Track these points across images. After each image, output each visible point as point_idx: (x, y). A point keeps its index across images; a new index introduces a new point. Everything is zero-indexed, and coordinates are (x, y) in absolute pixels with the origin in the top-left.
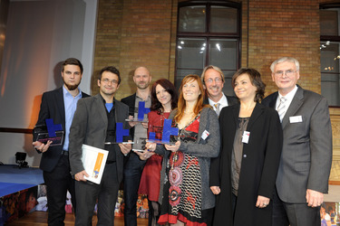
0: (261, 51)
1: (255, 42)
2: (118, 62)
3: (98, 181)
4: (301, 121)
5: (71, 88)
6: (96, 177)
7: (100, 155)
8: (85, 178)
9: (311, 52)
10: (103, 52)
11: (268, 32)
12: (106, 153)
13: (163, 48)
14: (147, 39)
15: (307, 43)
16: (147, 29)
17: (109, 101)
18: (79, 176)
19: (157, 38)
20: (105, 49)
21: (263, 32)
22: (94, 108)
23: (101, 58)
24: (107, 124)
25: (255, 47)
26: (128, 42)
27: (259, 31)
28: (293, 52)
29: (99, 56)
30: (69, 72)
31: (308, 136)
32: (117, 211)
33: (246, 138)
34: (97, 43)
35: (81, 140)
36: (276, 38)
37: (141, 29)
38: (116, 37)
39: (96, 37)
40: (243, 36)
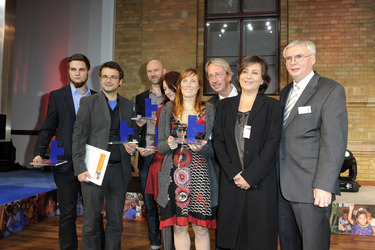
0: (304, 31)
1: (296, 20)
2: (140, 53)
3: (99, 182)
4: (310, 112)
5: (78, 86)
6: (98, 178)
7: (103, 156)
8: (88, 179)
9: (365, 29)
10: (124, 43)
11: (312, 7)
12: (108, 154)
13: (189, 35)
14: (171, 25)
15: (360, 17)
16: (170, 14)
17: (112, 98)
18: (81, 177)
19: (182, 24)
20: (126, 40)
21: (306, 8)
22: (96, 106)
23: (122, 50)
24: (110, 123)
25: (296, 27)
26: (150, 30)
27: (300, 8)
28: (343, 30)
29: (120, 47)
30: (74, 69)
31: (319, 129)
32: (138, 214)
33: (247, 132)
34: (117, 33)
35: (84, 140)
36: (321, 15)
37: (164, 15)
38: (137, 25)
39: (116, 26)
40: (282, 15)
